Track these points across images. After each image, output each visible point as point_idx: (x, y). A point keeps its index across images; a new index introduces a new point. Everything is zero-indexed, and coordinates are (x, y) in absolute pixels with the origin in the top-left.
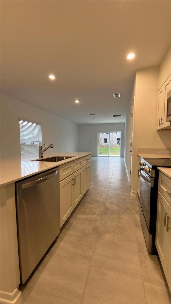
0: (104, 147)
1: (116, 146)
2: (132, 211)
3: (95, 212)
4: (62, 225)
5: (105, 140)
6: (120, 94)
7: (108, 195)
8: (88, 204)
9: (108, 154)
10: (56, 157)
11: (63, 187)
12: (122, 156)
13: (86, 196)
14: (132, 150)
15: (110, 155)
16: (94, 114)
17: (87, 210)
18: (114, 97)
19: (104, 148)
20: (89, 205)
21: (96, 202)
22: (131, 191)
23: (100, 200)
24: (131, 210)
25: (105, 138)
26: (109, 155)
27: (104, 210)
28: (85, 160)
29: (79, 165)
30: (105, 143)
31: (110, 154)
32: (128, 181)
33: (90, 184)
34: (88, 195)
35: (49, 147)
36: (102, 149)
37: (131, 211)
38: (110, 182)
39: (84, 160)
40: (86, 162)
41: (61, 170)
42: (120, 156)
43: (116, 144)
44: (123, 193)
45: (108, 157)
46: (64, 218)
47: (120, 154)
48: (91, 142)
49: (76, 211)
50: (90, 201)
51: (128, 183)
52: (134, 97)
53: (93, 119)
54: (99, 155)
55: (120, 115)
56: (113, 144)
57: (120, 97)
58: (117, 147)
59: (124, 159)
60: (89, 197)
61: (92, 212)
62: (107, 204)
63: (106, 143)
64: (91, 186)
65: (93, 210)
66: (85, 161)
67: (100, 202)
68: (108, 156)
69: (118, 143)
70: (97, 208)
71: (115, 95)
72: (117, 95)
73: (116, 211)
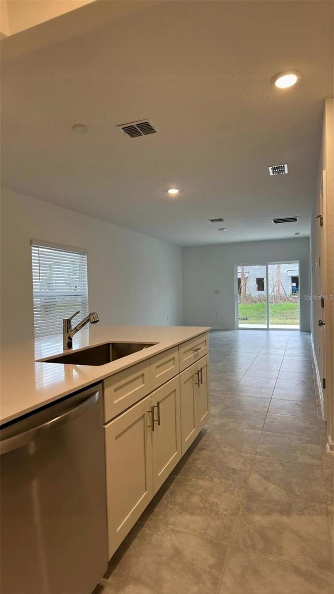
0: (255, 302)
1: (291, 299)
2: (329, 506)
3: (217, 505)
4: (112, 550)
5: (260, 284)
6: (286, 166)
7: (259, 450)
8: (199, 479)
9: (266, 321)
10: (108, 344)
11: (117, 438)
12: (305, 329)
13: (195, 450)
14: (324, 320)
15: (271, 326)
16: (221, 220)
17: (195, 499)
18: (271, 174)
19: (254, 305)
20: (201, 482)
21: (223, 472)
22: (327, 441)
23: (234, 466)
24: (326, 503)
25: (260, 276)
26: (268, 326)
27: (244, 501)
28: (190, 350)
29: (171, 368)
30: (258, 290)
31: (270, 321)
32: (319, 406)
33: (209, 416)
34: (202, 449)
35: (89, 320)
36: (250, 306)
37: (324, 506)
38: (266, 410)
39: (184, 353)
40: (191, 355)
41: (108, 391)
42: (298, 327)
43: (291, 292)
44: (305, 445)
45: (265, 332)
46: (120, 527)
47: (298, 321)
48: (217, 292)
49: (164, 501)
50: (203, 469)
51: (320, 414)
52: (324, 172)
53: (220, 231)
54: (240, 326)
55: (294, 220)
56: (282, 293)
57: (286, 172)
58: (291, 301)
59: (311, 337)
60: (205, 453)
61: (207, 505)
62: (255, 480)
63: (263, 290)
64: (210, 419)
65: (212, 499)
66: (192, 351)
67: (234, 471)
68: (265, 326)
69: (294, 291)
70: (224, 492)
71: (274, 169)
72: (278, 170)
73: (279, 507)
